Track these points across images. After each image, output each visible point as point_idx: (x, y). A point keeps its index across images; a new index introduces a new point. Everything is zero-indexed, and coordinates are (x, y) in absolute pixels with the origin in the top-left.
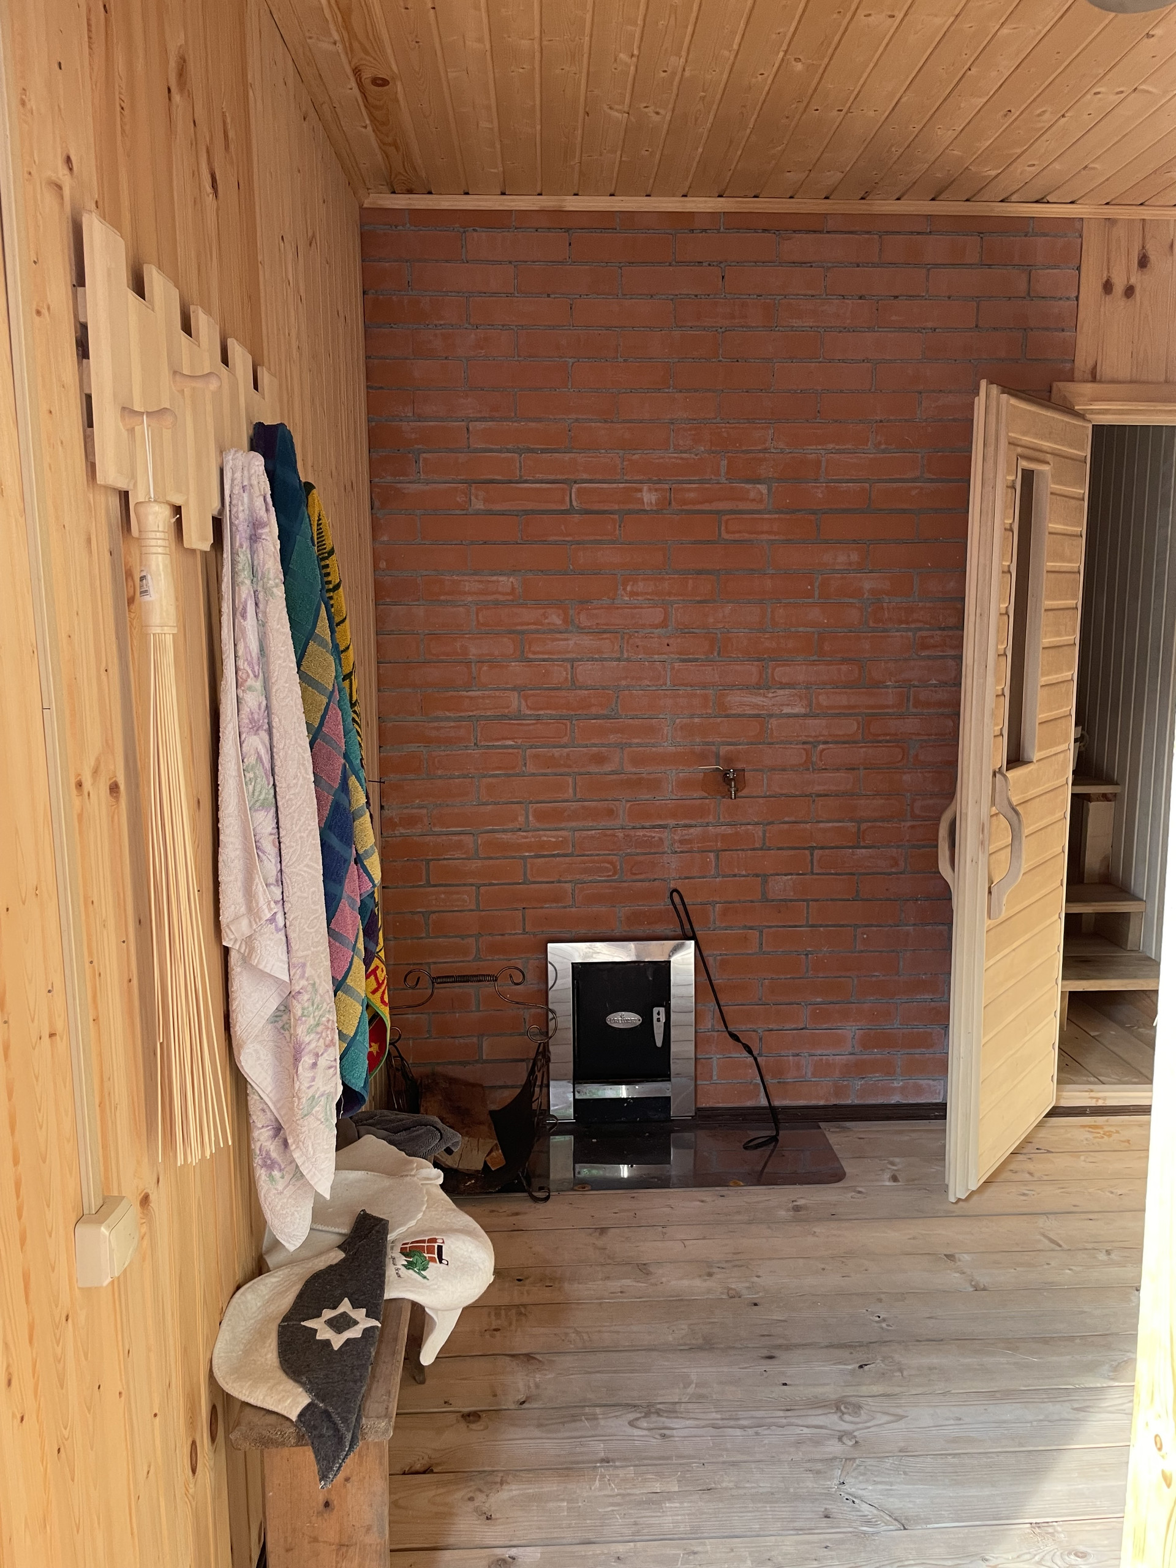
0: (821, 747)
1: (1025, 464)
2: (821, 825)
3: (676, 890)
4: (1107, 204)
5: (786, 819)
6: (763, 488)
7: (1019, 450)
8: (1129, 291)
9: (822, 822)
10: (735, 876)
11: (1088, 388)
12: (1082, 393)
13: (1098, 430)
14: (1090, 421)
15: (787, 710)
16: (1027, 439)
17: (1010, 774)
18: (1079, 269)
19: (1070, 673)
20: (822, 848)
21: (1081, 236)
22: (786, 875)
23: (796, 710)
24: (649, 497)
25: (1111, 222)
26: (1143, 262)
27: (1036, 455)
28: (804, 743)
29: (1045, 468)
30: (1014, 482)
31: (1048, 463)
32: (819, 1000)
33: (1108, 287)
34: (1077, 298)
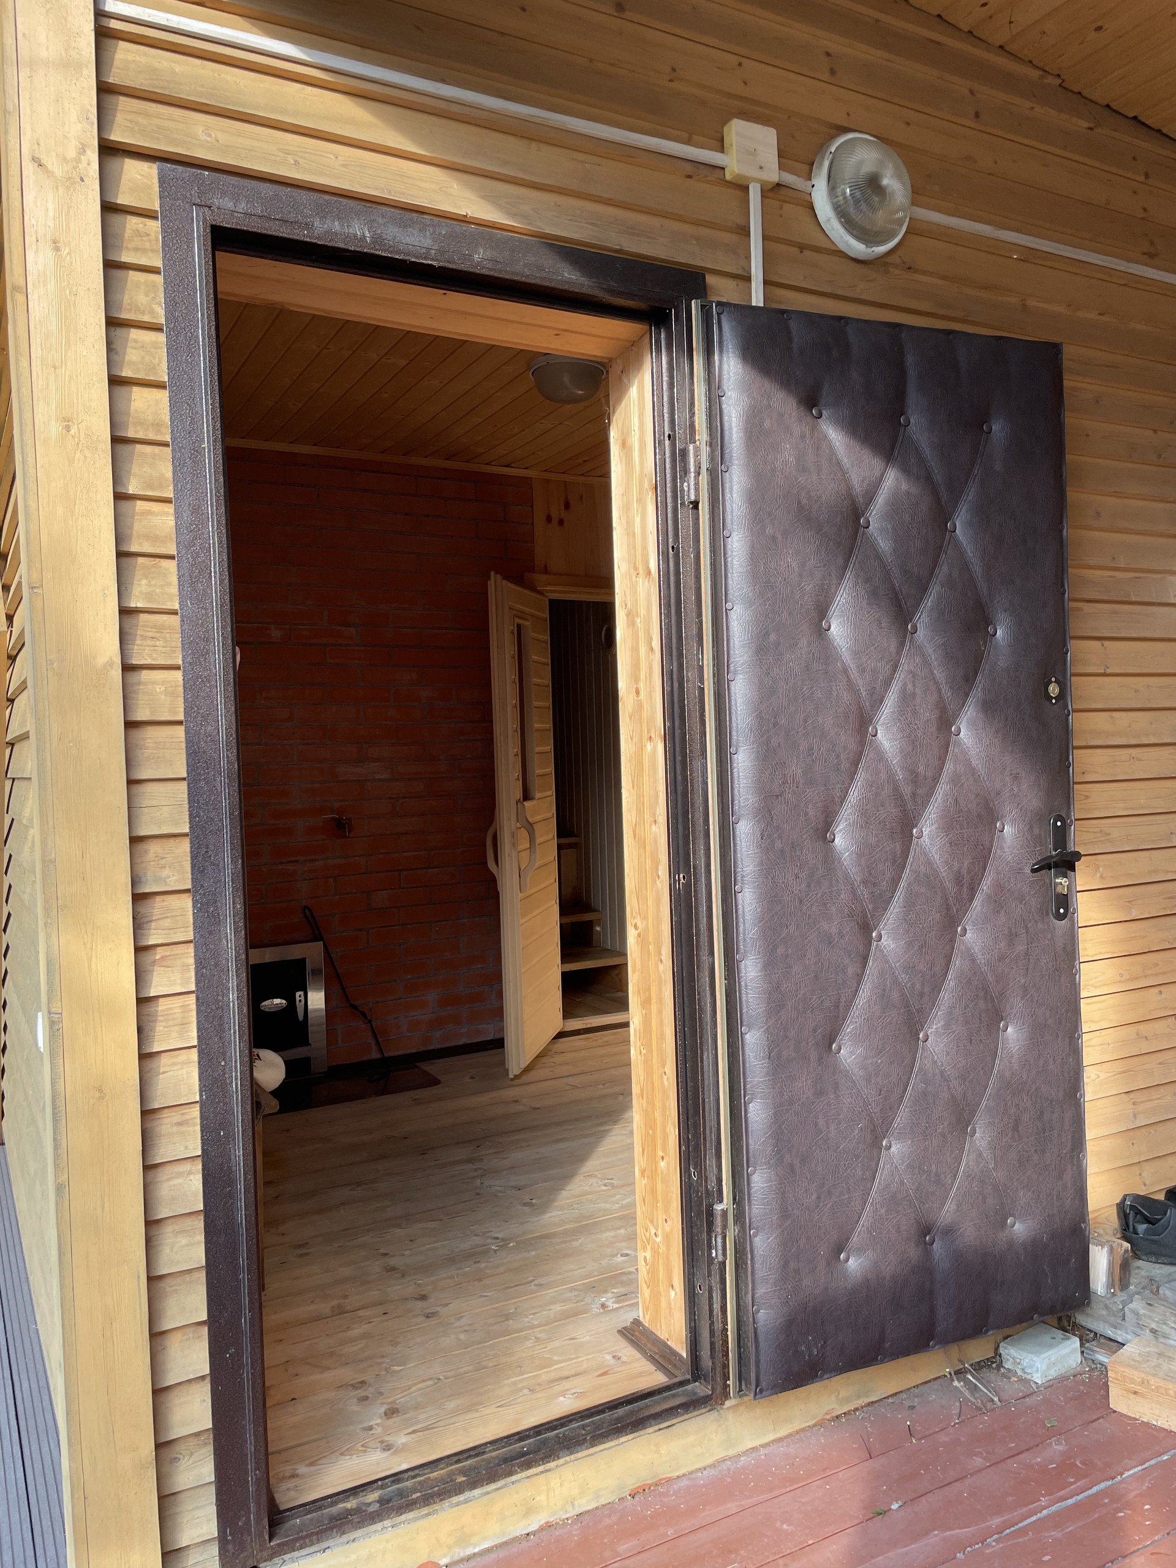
0: (401, 801)
1: (518, 621)
2: (405, 854)
3: (306, 907)
4: (545, 471)
5: (382, 851)
6: (353, 630)
7: (514, 612)
8: (561, 522)
9: (405, 852)
10: (348, 893)
11: (543, 577)
12: (540, 579)
13: (552, 602)
14: (547, 597)
15: (377, 776)
16: (518, 606)
17: (525, 803)
18: (532, 506)
19: (549, 748)
20: (406, 870)
21: (532, 488)
22: (383, 890)
23: (383, 776)
24: (276, 634)
25: (548, 481)
26: (567, 506)
27: (522, 615)
28: (390, 798)
29: (527, 623)
30: (513, 630)
31: (528, 620)
32: (409, 977)
33: (549, 519)
34: (533, 524)
